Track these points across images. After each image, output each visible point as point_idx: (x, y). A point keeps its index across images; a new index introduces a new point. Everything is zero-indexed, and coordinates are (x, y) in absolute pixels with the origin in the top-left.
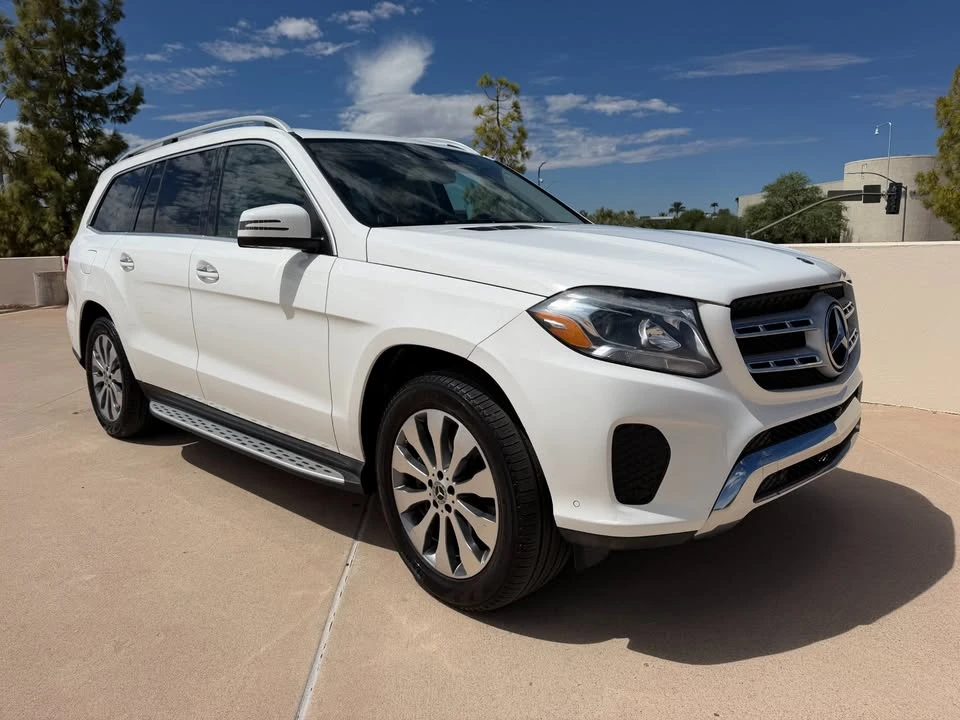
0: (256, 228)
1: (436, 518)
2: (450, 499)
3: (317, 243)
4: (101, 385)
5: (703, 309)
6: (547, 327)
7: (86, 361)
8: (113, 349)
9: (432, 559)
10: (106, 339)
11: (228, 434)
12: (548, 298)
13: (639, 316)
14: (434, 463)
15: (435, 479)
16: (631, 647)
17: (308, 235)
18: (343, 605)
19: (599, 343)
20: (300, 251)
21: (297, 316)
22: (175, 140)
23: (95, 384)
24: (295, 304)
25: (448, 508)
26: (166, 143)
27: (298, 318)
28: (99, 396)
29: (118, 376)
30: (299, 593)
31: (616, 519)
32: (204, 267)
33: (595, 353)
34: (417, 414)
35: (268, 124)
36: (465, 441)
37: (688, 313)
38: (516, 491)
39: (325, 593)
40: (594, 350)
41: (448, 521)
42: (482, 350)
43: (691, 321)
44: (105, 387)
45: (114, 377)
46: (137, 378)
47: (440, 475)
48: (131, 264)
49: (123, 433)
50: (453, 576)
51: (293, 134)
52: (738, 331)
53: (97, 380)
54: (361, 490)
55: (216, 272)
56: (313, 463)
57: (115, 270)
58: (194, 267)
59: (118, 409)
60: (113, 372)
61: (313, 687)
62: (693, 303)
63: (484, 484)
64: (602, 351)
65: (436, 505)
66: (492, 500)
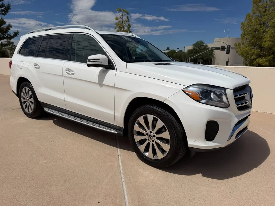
0: (93, 62)
1: (149, 143)
2: (153, 139)
3: (110, 66)
4: (25, 102)
5: (227, 90)
6: (187, 94)
7: (18, 94)
8: (30, 92)
9: (147, 154)
10: (27, 89)
11: (69, 116)
12: (188, 87)
13: (211, 92)
14: (149, 129)
15: (149, 133)
16: (202, 176)
17: (107, 64)
18: (123, 167)
19: (202, 99)
20: (103, 68)
21: (104, 87)
22: (50, 29)
23: (22, 102)
24: (103, 84)
25: (153, 141)
26: (46, 30)
27: (104, 88)
28: (24, 106)
29: (32, 100)
30: (110, 164)
31: (205, 145)
32: (68, 70)
33: (201, 102)
34: (144, 115)
35: (86, 28)
36: (160, 124)
37: (223, 91)
38: (177, 137)
39: (116, 163)
40: (201, 101)
41: (153, 144)
42: (168, 100)
43: (224, 93)
44: (26, 103)
45: (30, 100)
46: (39, 100)
47: (151, 132)
48: (39, 67)
49: (33, 117)
50: (154, 159)
51: (96, 32)
52: (235, 96)
53: (23, 100)
54: (123, 135)
55: (73, 72)
56: (106, 127)
57: (32, 68)
58: (65, 69)
59: (32, 109)
60: (30, 98)
61: (125, 190)
62: (224, 89)
63: (166, 135)
64: (203, 101)
65: (149, 140)
66: (169, 139)
